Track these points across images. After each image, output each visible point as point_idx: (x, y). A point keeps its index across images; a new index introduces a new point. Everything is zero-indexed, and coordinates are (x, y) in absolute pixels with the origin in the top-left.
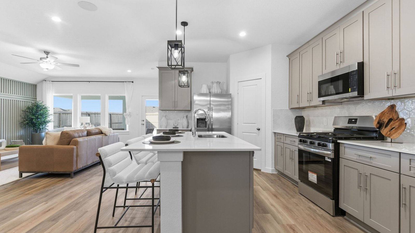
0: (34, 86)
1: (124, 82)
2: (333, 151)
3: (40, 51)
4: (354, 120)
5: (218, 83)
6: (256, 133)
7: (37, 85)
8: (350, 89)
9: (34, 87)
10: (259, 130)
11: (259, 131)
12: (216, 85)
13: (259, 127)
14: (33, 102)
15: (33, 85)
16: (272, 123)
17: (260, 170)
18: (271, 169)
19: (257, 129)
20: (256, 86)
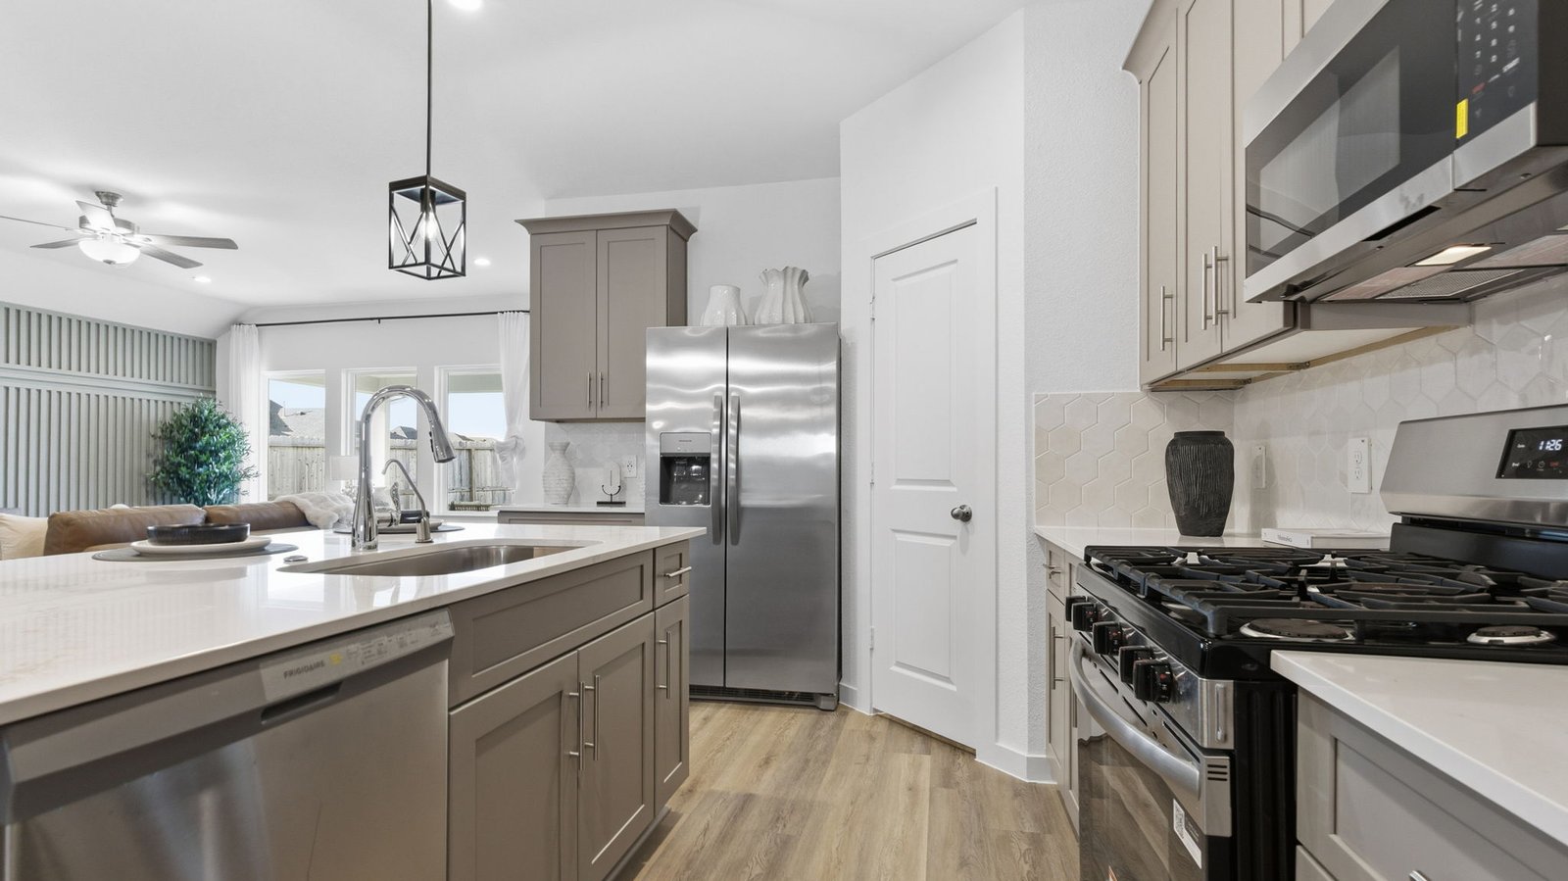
0: (206, 346)
1: (496, 313)
2: (1225, 760)
3: (80, 187)
4: (1555, 445)
5: (790, 272)
6: (954, 537)
7: (216, 342)
8: (1462, 107)
9: (209, 346)
10: (965, 517)
11: (969, 525)
12: (782, 283)
13: (970, 506)
14: (184, 401)
15: (202, 343)
16: (1034, 479)
17: (972, 753)
18: (1026, 754)
19: (956, 516)
20: (954, 265)
